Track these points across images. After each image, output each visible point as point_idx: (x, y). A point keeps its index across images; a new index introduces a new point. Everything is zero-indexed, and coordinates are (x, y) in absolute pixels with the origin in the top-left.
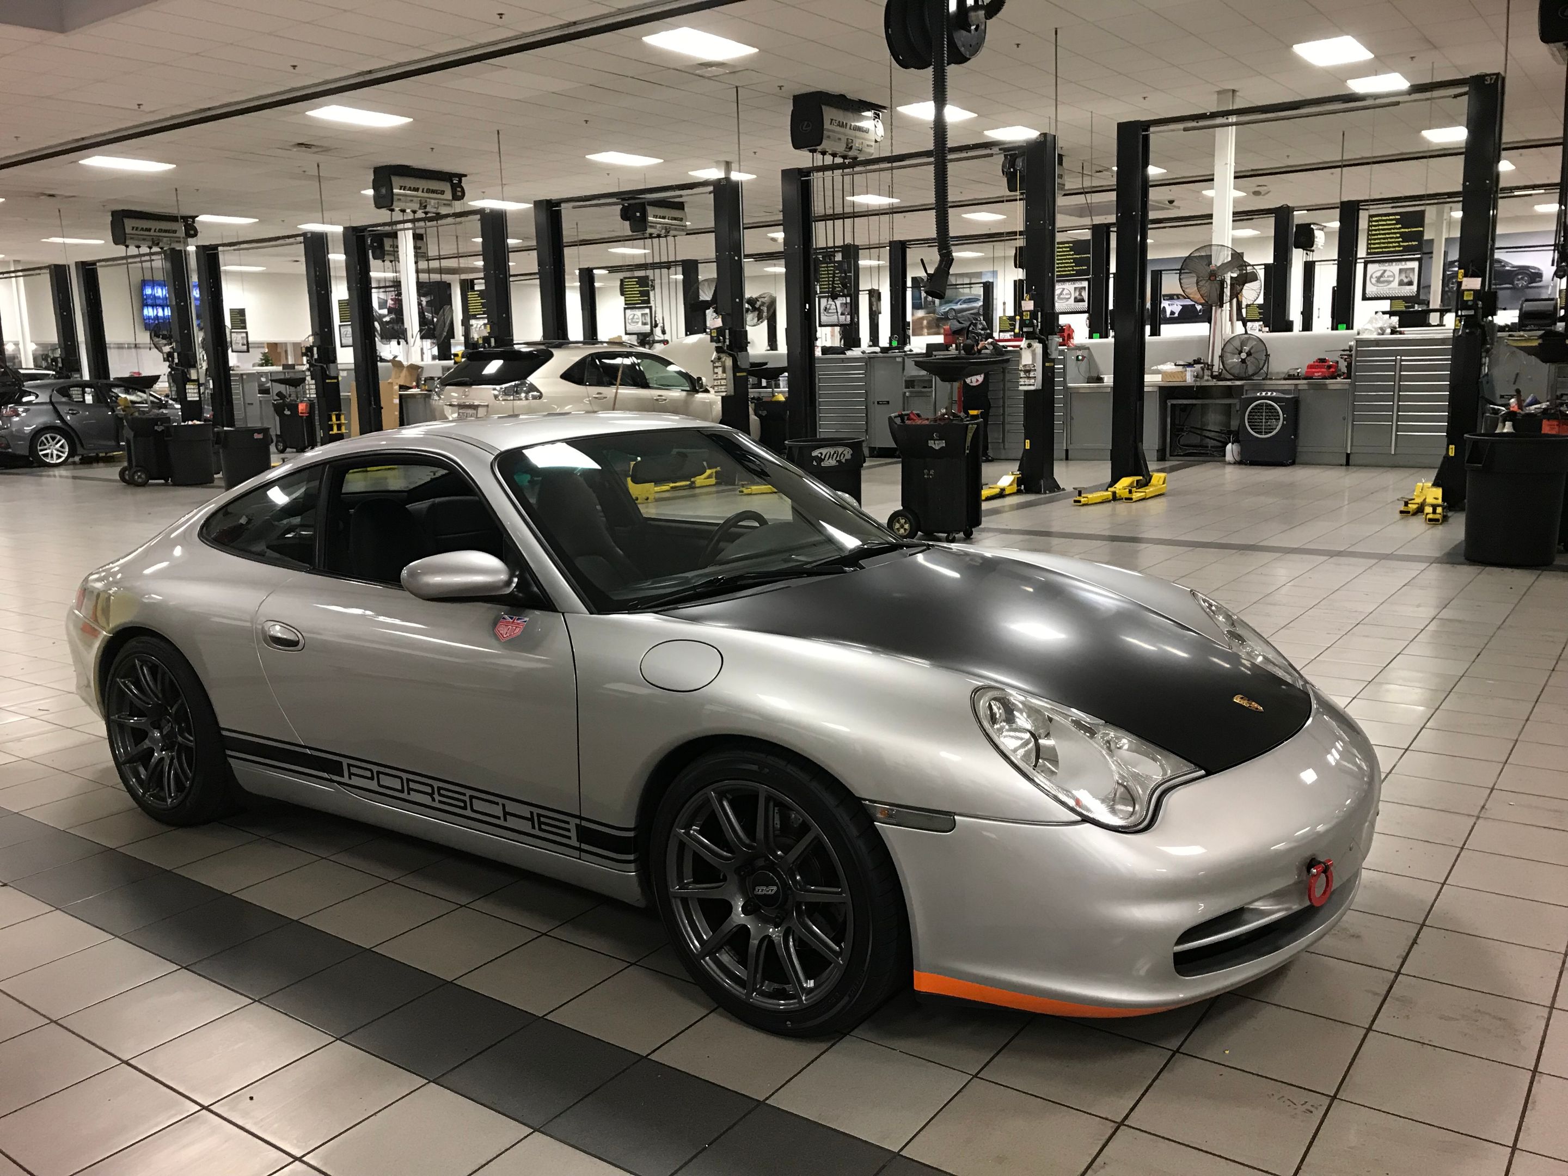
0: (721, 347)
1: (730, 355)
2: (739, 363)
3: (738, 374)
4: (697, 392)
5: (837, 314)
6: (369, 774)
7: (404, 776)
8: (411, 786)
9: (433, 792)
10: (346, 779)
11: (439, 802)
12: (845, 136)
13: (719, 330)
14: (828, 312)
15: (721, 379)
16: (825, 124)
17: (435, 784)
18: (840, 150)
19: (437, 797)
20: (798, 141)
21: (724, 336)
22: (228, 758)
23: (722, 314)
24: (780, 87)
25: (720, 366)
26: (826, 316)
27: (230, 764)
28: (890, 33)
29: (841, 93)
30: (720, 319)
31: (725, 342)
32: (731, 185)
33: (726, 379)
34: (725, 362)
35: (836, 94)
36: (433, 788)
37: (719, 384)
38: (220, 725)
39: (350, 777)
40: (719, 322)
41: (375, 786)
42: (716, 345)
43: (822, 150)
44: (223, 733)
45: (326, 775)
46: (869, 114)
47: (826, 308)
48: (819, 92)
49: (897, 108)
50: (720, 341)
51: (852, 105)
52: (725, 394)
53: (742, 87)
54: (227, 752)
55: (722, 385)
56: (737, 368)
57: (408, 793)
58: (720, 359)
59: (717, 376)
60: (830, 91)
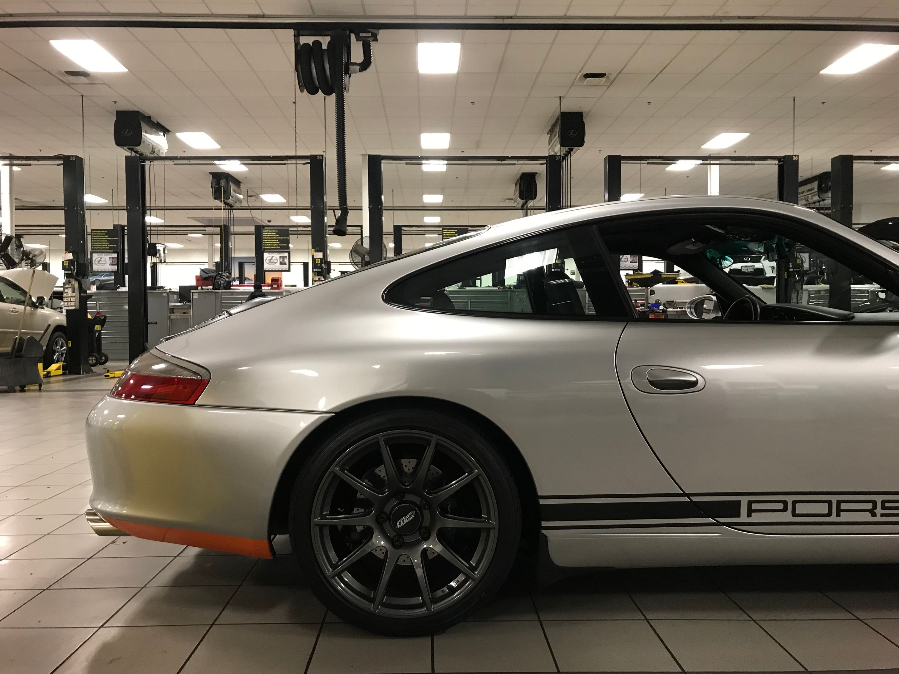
0: (72, 274)
1: (77, 280)
2: (83, 286)
3: (82, 294)
4: (37, 307)
5: (106, 264)
6: (781, 506)
7: (834, 499)
8: (843, 506)
9: (875, 507)
10: (744, 518)
11: (882, 515)
12: (152, 143)
13: (70, 262)
14: (98, 263)
15: (71, 297)
16: (143, 133)
17: (879, 499)
18: (147, 153)
19: (879, 511)
20: (120, 141)
21: (74, 267)
22: (544, 531)
23: (71, 250)
24: (115, 102)
25: (70, 288)
26: (97, 265)
27: (545, 537)
28: (299, 67)
29: (151, 116)
30: (71, 254)
31: (74, 270)
32: (80, 160)
33: (75, 297)
34: (74, 284)
35: (147, 115)
36: (874, 503)
37: (69, 300)
38: (540, 494)
39: (749, 516)
40: (70, 256)
41: (787, 517)
42: (66, 272)
43: (136, 150)
44: (542, 502)
45: (711, 520)
46: (162, 134)
47: (96, 260)
48: (138, 112)
49: (176, 133)
50: (71, 269)
51: (154, 126)
52: (73, 308)
53: (86, 96)
54: (544, 524)
55: (71, 301)
56: (82, 290)
57: (838, 515)
58: (71, 282)
59: (67, 295)
60: (145, 112)
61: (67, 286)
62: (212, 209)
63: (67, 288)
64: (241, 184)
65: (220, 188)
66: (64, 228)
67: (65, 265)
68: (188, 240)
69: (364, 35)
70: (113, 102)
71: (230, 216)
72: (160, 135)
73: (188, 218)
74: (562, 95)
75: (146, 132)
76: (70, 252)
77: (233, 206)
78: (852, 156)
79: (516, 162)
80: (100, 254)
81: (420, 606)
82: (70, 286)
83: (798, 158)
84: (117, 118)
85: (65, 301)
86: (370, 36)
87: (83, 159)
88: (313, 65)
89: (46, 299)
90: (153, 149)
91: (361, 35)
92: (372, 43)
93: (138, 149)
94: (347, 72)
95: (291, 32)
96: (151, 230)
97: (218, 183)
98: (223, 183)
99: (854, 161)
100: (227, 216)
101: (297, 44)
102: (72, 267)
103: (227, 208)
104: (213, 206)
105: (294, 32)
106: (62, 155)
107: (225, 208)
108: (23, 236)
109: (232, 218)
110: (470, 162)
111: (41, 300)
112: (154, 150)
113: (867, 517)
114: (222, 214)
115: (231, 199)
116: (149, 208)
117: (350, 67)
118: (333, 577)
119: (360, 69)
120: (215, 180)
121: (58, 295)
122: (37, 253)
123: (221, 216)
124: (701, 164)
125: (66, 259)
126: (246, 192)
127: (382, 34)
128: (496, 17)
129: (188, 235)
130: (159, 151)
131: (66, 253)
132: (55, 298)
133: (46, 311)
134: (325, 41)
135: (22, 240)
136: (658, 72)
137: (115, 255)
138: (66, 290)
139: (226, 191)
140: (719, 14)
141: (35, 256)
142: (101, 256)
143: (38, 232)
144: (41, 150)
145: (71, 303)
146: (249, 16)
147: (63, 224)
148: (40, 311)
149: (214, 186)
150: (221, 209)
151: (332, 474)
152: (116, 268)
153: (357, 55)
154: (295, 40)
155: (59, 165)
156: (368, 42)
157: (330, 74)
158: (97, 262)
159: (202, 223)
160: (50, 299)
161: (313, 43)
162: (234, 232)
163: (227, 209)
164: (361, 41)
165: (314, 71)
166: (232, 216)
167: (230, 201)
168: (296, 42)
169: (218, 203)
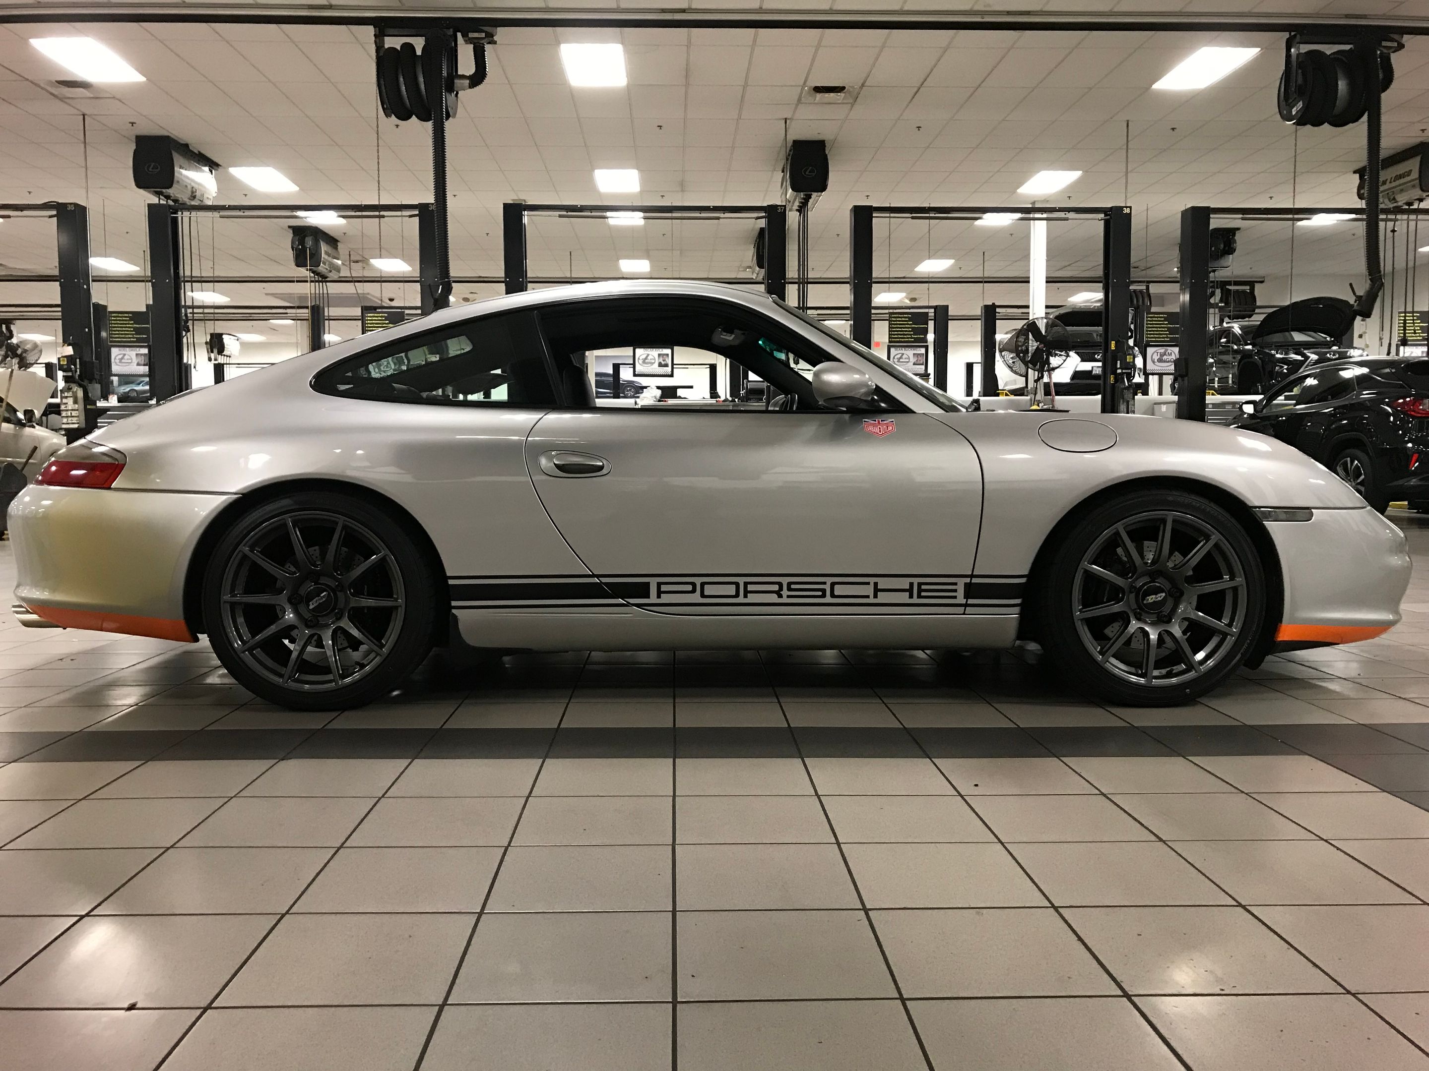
0: (72, 377)
1: (80, 386)
2: (90, 395)
3: (88, 407)
4: (24, 425)
5: (132, 364)
6: (690, 588)
7: (741, 581)
8: (750, 588)
9: (781, 589)
10: (653, 599)
11: (788, 597)
12: (190, 184)
13: (70, 358)
14: (120, 362)
15: (72, 410)
16: (176, 168)
17: (785, 581)
18: (184, 197)
19: (785, 592)
20: (141, 182)
21: (75, 365)
22: (454, 611)
23: (71, 342)
24: (133, 124)
25: (71, 397)
26: (119, 365)
27: (455, 617)
28: (382, 82)
29: (188, 142)
30: (71, 347)
31: (76, 371)
32: (80, 211)
33: (77, 410)
34: (76, 391)
35: (182, 142)
36: (780, 585)
37: (70, 415)
38: (448, 574)
39: (659, 597)
40: (69, 351)
41: (696, 598)
42: (65, 374)
43: (167, 194)
44: (451, 582)
45: (621, 601)
46: (206, 169)
47: (117, 358)
48: (168, 137)
49: (230, 169)
50: (71, 370)
51: (194, 158)
52: (76, 426)
53: (90, 116)
54: (454, 603)
55: (73, 417)
56: (88, 400)
57: (745, 596)
58: (71, 388)
59: (66, 407)
60: (179, 138)
61: (66, 394)
62: (293, 281)
63: (66, 397)
64: (339, 244)
65: (304, 249)
66: (60, 309)
67: (61, 363)
68: (271, 329)
69: (476, 35)
70: (130, 123)
71: (321, 292)
72: (203, 171)
73: (266, 294)
74: (789, 116)
75: (181, 167)
76: (68, 345)
77: (327, 277)
78: (1208, 208)
79: (722, 215)
80: (122, 349)
81: (330, 681)
82: (70, 394)
83: (1131, 210)
84: (137, 146)
85: (63, 415)
86: (484, 36)
87: (86, 208)
88: (402, 79)
89: (37, 414)
90: (193, 192)
91: (471, 35)
92: (488, 47)
93: (170, 193)
94: (451, 88)
95: (370, 30)
96: (193, 313)
97: (302, 242)
98: (309, 242)
99: (1211, 216)
100: (317, 292)
101: (379, 47)
102: (73, 367)
103: (317, 279)
104: (294, 277)
105: (375, 31)
106: (55, 202)
107: (313, 279)
108: (14, 322)
109: (325, 295)
110: (675, 215)
111: (29, 413)
112: (194, 194)
113: (774, 598)
114: (307, 289)
115: (322, 266)
116: (189, 279)
117: (455, 81)
118: (244, 652)
119: (469, 84)
120: (297, 238)
121: (53, 409)
122: (28, 347)
123: (305, 292)
124: (1022, 219)
125: (64, 355)
126: (348, 256)
127: (501, 33)
128: (663, 11)
129: (271, 321)
130: (203, 195)
131: (63, 346)
132: (51, 413)
133: (39, 431)
134: (419, 44)
135: (12, 327)
136: (918, 85)
137: (145, 351)
138: (64, 401)
139: (314, 254)
140: (979, 7)
141: (25, 351)
142: (124, 352)
143: (37, 316)
144: (30, 193)
145: (73, 419)
146: (310, 7)
147: (59, 303)
148: (28, 430)
149: (295, 246)
150: (307, 281)
151: (241, 554)
152: (148, 370)
153: (466, 65)
154: (375, 42)
155: (51, 217)
156: (481, 45)
157: (425, 89)
158: (117, 361)
159: (289, 302)
160: (43, 415)
161: (402, 47)
162: (329, 316)
163: (316, 281)
164: (471, 43)
165: (403, 88)
166: (325, 292)
167: (322, 268)
168: (378, 45)
169: (303, 272)
